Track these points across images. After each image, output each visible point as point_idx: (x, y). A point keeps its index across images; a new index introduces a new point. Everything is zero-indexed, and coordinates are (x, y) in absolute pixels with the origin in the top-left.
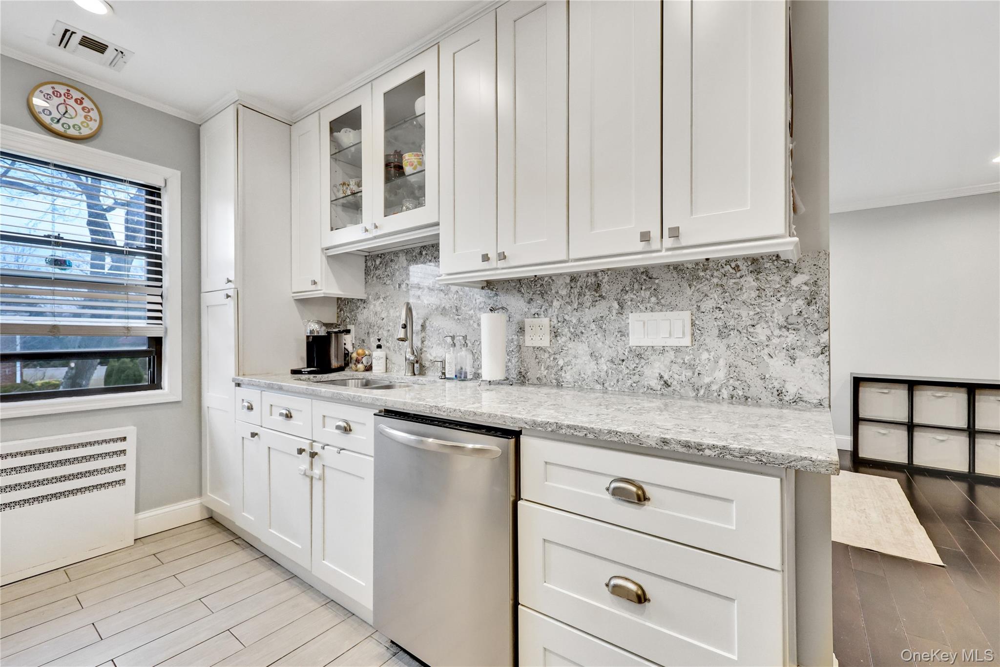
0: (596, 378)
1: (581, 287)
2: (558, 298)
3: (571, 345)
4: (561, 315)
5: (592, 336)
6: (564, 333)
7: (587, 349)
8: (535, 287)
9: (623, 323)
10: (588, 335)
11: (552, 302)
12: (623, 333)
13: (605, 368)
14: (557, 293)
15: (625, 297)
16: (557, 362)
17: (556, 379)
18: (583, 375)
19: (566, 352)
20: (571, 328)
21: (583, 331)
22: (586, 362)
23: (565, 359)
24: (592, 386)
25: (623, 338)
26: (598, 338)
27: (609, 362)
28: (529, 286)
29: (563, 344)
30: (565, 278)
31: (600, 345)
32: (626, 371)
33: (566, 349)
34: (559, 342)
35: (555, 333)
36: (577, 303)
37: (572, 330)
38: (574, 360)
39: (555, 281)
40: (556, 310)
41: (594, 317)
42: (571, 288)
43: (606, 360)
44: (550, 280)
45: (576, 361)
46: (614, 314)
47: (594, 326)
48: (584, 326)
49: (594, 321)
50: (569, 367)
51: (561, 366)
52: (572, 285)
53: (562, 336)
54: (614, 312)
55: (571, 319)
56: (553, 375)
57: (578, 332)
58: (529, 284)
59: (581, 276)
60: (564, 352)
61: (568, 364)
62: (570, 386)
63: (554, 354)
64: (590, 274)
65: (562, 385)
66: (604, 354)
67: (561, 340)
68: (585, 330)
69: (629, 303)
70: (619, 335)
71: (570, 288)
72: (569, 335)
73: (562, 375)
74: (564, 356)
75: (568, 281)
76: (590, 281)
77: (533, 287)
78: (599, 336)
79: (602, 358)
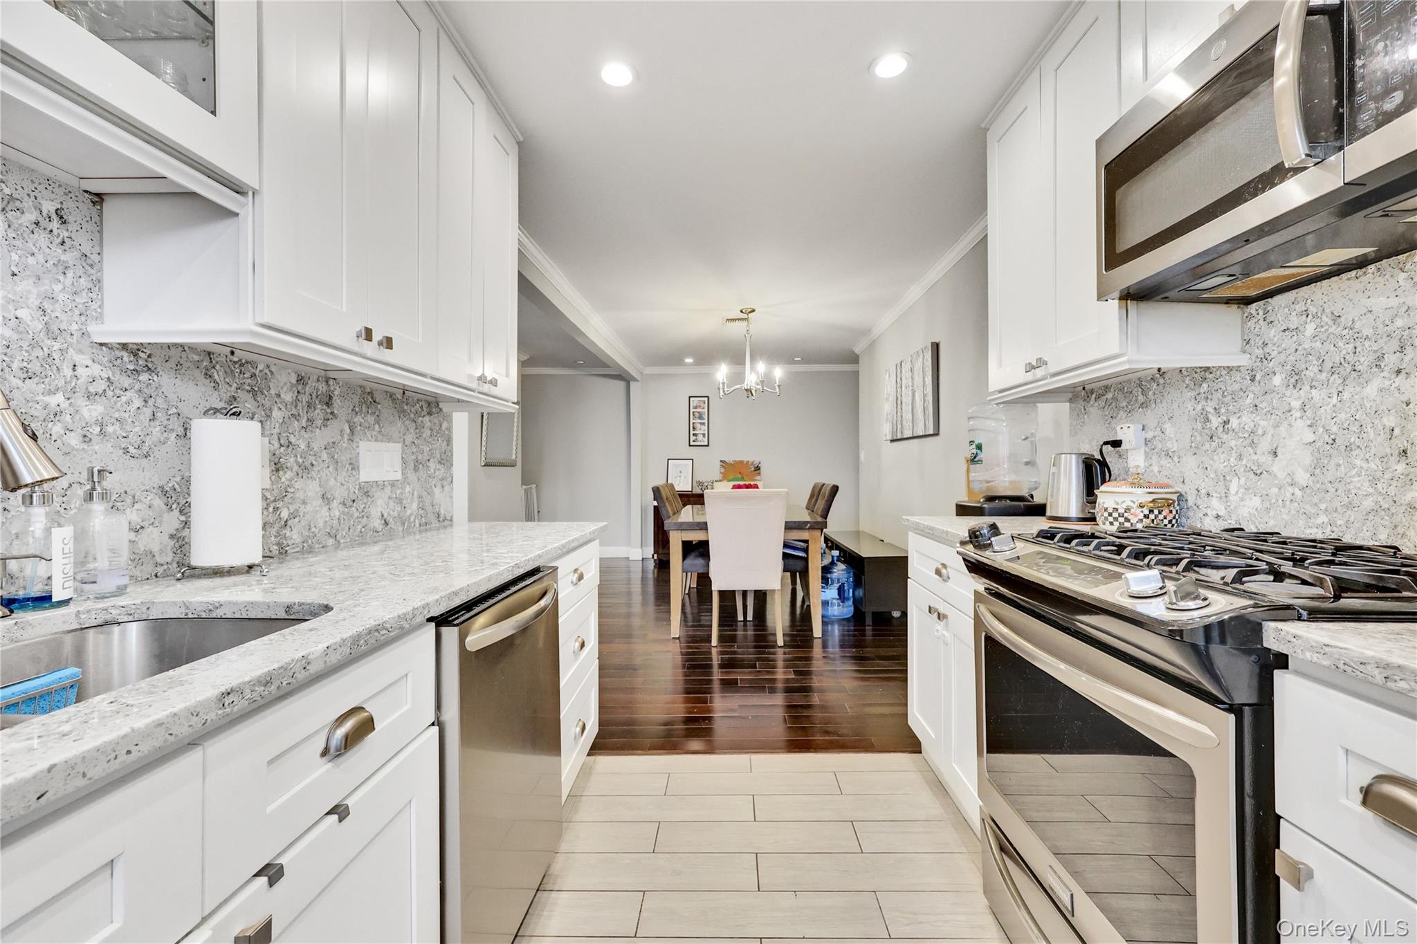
0: (328, 530)
1: (311, 395)
2: (279, 405)
3: (298, 484)
4: (285, 435)
5: (324, 470)
6: (289, 465)
7: (318, 489)
8: (242, 376)
9: (354, 452)
10: (319, 468)
11: (271, 410)
12: (354, 466)
13: (337, 514)
14: (279, 395)
15: (356, 420)
16: (279, 514)
17: (278, 544)
18: (313, 529)
19: (292, 495)
20: (299, 456)
21: (314, 462)
22: (317, 509)
23: (291, 507)
24: (323, 543)
25: (354, 472)
26: (329, 472)
27: (340, 505)
28: (228, 370)
29: (287, 483)
30: (289, 374)
31: (332, 481)
32: (356, 514)
33: (292, 490)
34: (282, 481)
35: (275, 464)
36: (305, 418)
37: (300, 460)
38: (302, 508)
39: (276, 374)
40: (277, 425)
41: (325, 442)
42: (298, 392)
43: (338, 502)
44: (267, 372)
45: (305, 508)
46: (345, 440)
47: (326, 456)
48: (315, 455)
49: (325, 448)
50: (297, 520)
51: (285, 519)
52: (300, 388)
53: (286, 470)
54: (346, 437)
55: (298, 443)
56: (273, 538)
57: (307, 464)
58: (229, 366)
59: (311, 379)
60: (290, 495)
61: (294, 515)
62: (297, 550)
63: (275, 501)
64: (320, 379)
65: (286, 552)
66: (336, 495)
67: (286, 477)
68: (316, 461)
69: (359, 428)
70: (350, 469)
71: (296, 393)
72: (296, 468)
73: (287, 535)
74: (289, 503)
75: (294, 380)
76: (320, 388)
77: (236, 374)
78: (331, 469)
79: (334, 500)
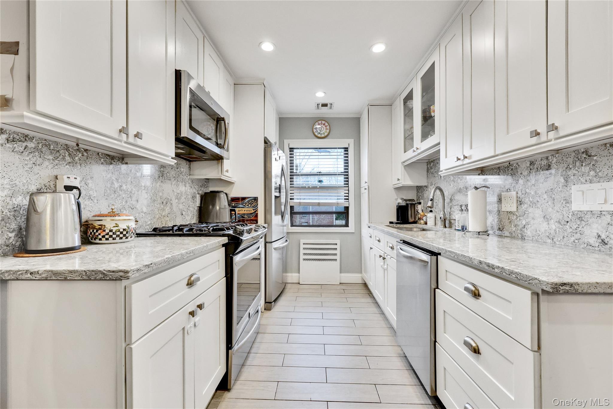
0: (548, 234)
1: (537, 168)
2: (522, 177)
3: (530, 210)
4: (524, 189)
5: (545, 203)
6: (526, 202)
7: (541, 213)
8: (508, 171)
9: (567, 193)
10: (542, 203)
11: (518, 180)
12: (568, 201)
13: (554, 227)
14: (521, 174)
15: (569, 173)
16: (522, 222)
17: (521, 234)
18: (538, 232)
19: (527, 215)
20: (530, 198)
21: (539, 200)
22: (540, 222)
23: (526, 220)
24: (545, 240)
25: (568, 205)
26: (548, 204)
27: (557, 223)
28: (504, 171)
29: (525, 209)
30: (526, 163)
31: (550, 210)
32: (570, 230)
33: (527, 213)
35: (520, 202)
36: (534, 180)
37: (531, 199)
38: (532, 221)
39: (520, 166)
40: (521, 186)
41: (546, 190)
42: (531, 169)
43: (555, 221)
44: (517, 166)
45: (534, 221)
46: (561, 187)
47: (546, 196)
48: (539, 197)
49: (546, 193)
50: (530, 226)
51: (524, 225)
52: (531, 167)
53: (524, 204)
54: (561, 185)
55: (530, 192)
56: (519, 231)
57: (535, 201)
58: (504, 169)
59: (537, 161)
60: (526, 215)
61: (528, 224)
62: (530, 239)
63: (520, 216)
64: (543, 159)
65: (525, 238)
66: (553, 217)
67: (524, 207)
68: (540, 199)
69: (572, 177)
70: (564, 203)
71: (529, 170)
72: (529, 203)
73: (525, 231)
74: (526, 218)
75: (528, 165)
76: (543, 163)
77: (506, 171)
78: (549, 203)
79: (552, 220)
